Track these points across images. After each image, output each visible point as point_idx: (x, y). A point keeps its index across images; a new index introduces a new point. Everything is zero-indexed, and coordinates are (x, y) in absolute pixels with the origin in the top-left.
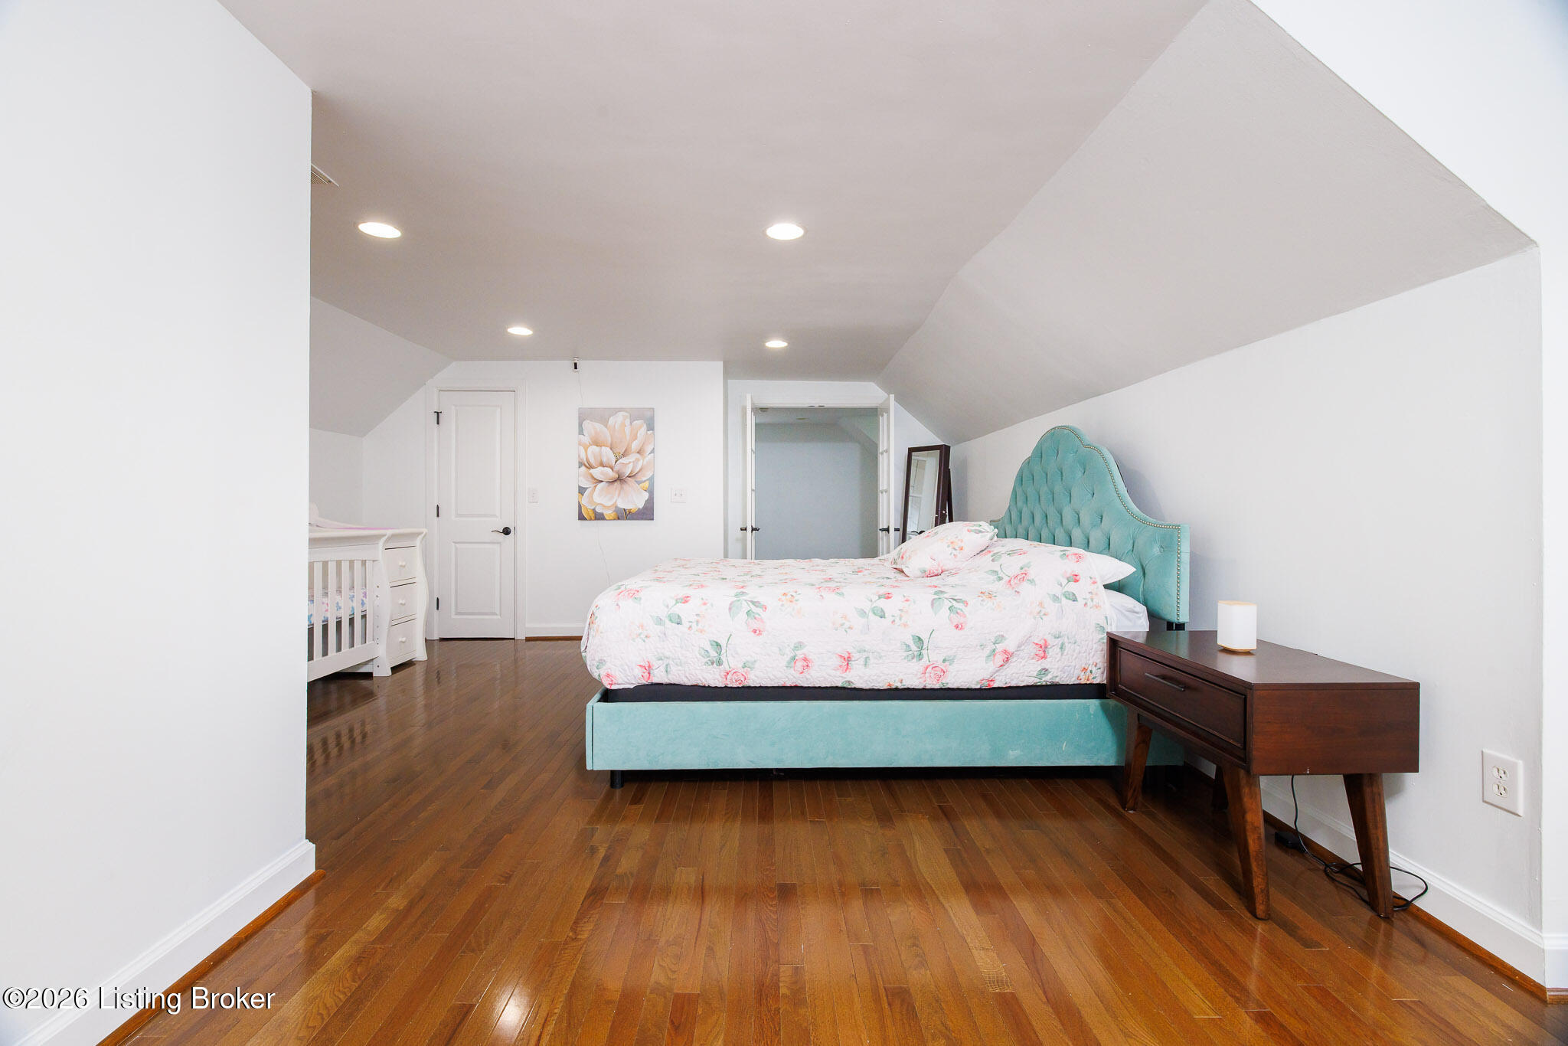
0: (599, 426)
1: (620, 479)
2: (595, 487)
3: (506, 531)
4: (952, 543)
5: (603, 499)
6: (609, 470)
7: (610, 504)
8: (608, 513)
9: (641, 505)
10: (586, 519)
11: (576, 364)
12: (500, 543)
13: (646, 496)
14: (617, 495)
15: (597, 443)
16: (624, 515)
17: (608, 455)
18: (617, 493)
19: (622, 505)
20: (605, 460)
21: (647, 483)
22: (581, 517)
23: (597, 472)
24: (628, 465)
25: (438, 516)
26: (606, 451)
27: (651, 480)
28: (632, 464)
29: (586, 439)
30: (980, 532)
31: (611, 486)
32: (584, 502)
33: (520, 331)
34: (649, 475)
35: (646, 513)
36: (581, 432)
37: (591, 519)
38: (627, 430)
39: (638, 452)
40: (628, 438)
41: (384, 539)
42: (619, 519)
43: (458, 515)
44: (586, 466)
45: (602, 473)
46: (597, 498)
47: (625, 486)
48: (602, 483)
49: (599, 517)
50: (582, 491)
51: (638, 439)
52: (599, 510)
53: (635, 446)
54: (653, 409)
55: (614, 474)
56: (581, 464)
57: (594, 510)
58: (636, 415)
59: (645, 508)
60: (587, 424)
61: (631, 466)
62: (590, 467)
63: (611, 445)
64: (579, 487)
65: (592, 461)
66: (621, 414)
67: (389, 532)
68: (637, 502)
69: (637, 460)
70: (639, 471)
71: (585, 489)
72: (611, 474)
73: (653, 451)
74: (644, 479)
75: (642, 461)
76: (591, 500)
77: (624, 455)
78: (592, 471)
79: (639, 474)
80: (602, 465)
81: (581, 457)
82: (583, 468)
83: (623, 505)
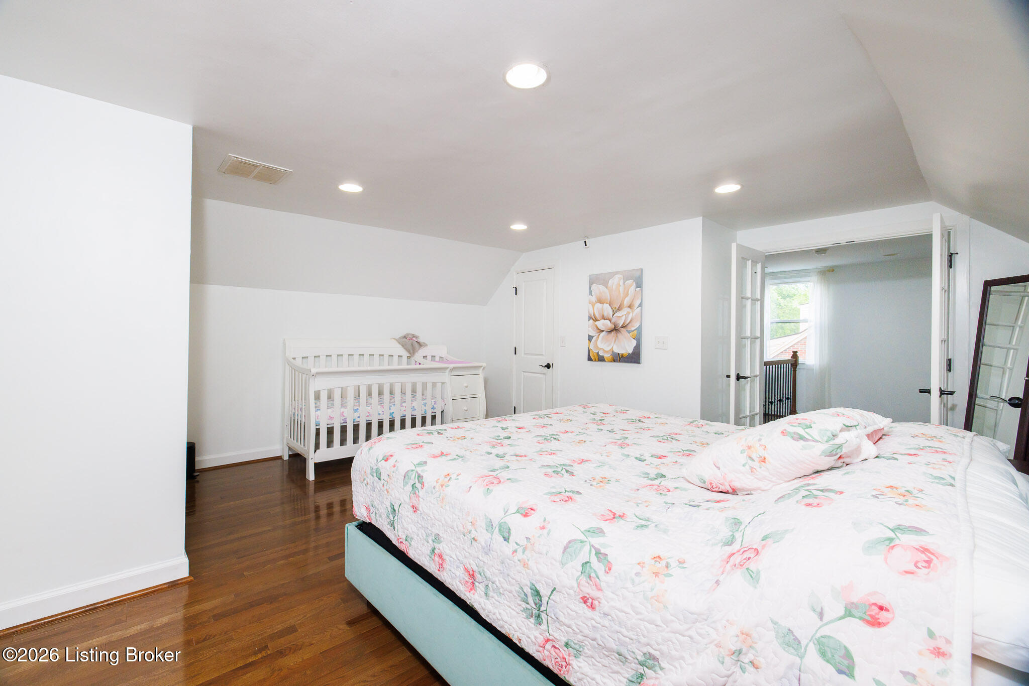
0: (602, 287)
1: (615, 329)
2: (599, 335)
3: (548, 366)
4: (749, 447)
5: (605, 345)
6: (608, 322)
7: (608, 349)
8: (607, 356)
9: (630, 351)
10: (592, 360)
11: (585, 242)
12: (545, 374)
13: (634, 343)
14: (613, 342)
15: (600, 301)
16: (618, 358)
17: (607, 310)
18: (614, 340)
19: (617, 350)
20: (605, 314)
21: (636, 331)
22: (590, 359)
23: (601, 324)
24: (621, 318)
25: (515, 354)
26: (606, 306)
27: (639, 329)
28: (624, 316)
29: (593, 299)
30: (801, 438)
31: (609, 335)
32: (591, 347)
33: (519, 227)
34: (637, 325)
35: (634, 358)
36: (590, 294)
37: (595, 361)
38: (621, 289)
39: (629, 307)
40: (622, 295)
41: (449, 369)
42: (614, 361)
43: (525, 354)
44: (593, 320)
45: (603, 324)
46: (600, 345)
47: (620, 335)
48: (604, 332)
49: (601, 359)
50: (590, 338)
51: (629, 295)
52: (601, 354)
53: (627, 302)
54: (642, 269)
55: (612, 325)
56: (590, 318)
57: (598, 353)
58: (627, 276)
59: (633, 353)
60: (594, 287)
61: (623, 318)
62: (596, 320)
63: (610, 302)
64: (589, 335)
65: (597, 315)
66: (617, 276)
67: (451, 366)
68: (627, 347)
69: (629, 313)
70: (629, 323)
71: (593, 337)
72: (610, 325)
73: (640, 305)
74: (633, 329)
75: (631, 314)
76: (596, 346)
77: (619, 310)
78: (597, 323)
79: (630, 325)
80: (604, 318)
81: (590, 311)
82: (591, 321)
83: (619, 350)
